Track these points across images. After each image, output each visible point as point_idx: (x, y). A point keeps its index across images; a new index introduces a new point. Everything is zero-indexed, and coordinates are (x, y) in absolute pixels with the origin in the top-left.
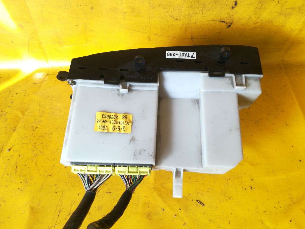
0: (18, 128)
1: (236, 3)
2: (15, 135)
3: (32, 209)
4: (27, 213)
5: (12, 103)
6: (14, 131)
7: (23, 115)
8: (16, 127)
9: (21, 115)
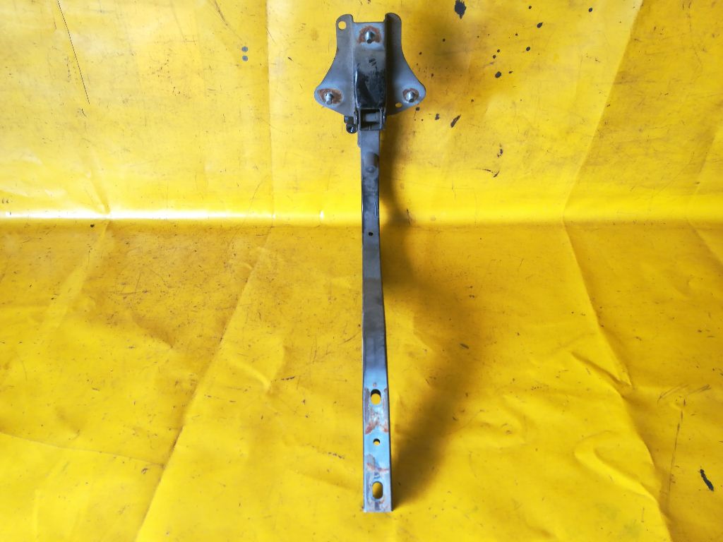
0: (249, 279)
1: (502, 152)
2: (248, 286)
3: (286, 348)
4: (282, 352)
5: (235, 255)
6: (246, 282)
7: (253, 267)
8: (247, 279)
9: (250, 268)
